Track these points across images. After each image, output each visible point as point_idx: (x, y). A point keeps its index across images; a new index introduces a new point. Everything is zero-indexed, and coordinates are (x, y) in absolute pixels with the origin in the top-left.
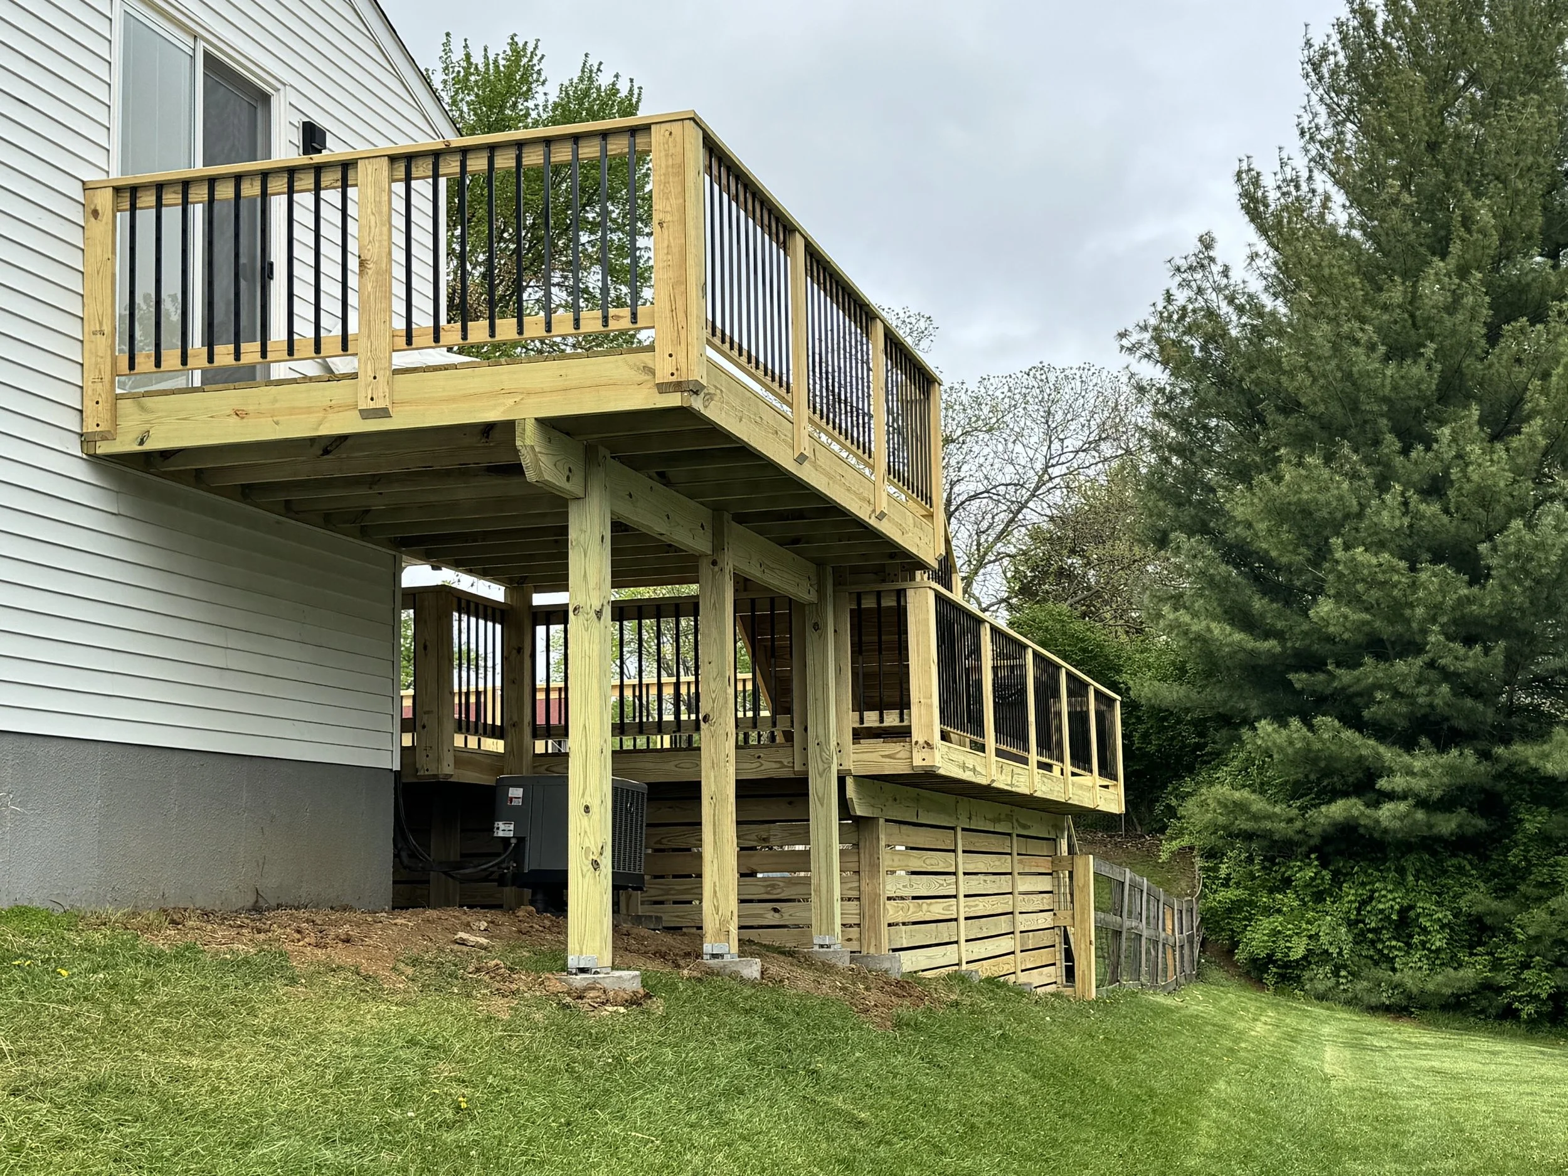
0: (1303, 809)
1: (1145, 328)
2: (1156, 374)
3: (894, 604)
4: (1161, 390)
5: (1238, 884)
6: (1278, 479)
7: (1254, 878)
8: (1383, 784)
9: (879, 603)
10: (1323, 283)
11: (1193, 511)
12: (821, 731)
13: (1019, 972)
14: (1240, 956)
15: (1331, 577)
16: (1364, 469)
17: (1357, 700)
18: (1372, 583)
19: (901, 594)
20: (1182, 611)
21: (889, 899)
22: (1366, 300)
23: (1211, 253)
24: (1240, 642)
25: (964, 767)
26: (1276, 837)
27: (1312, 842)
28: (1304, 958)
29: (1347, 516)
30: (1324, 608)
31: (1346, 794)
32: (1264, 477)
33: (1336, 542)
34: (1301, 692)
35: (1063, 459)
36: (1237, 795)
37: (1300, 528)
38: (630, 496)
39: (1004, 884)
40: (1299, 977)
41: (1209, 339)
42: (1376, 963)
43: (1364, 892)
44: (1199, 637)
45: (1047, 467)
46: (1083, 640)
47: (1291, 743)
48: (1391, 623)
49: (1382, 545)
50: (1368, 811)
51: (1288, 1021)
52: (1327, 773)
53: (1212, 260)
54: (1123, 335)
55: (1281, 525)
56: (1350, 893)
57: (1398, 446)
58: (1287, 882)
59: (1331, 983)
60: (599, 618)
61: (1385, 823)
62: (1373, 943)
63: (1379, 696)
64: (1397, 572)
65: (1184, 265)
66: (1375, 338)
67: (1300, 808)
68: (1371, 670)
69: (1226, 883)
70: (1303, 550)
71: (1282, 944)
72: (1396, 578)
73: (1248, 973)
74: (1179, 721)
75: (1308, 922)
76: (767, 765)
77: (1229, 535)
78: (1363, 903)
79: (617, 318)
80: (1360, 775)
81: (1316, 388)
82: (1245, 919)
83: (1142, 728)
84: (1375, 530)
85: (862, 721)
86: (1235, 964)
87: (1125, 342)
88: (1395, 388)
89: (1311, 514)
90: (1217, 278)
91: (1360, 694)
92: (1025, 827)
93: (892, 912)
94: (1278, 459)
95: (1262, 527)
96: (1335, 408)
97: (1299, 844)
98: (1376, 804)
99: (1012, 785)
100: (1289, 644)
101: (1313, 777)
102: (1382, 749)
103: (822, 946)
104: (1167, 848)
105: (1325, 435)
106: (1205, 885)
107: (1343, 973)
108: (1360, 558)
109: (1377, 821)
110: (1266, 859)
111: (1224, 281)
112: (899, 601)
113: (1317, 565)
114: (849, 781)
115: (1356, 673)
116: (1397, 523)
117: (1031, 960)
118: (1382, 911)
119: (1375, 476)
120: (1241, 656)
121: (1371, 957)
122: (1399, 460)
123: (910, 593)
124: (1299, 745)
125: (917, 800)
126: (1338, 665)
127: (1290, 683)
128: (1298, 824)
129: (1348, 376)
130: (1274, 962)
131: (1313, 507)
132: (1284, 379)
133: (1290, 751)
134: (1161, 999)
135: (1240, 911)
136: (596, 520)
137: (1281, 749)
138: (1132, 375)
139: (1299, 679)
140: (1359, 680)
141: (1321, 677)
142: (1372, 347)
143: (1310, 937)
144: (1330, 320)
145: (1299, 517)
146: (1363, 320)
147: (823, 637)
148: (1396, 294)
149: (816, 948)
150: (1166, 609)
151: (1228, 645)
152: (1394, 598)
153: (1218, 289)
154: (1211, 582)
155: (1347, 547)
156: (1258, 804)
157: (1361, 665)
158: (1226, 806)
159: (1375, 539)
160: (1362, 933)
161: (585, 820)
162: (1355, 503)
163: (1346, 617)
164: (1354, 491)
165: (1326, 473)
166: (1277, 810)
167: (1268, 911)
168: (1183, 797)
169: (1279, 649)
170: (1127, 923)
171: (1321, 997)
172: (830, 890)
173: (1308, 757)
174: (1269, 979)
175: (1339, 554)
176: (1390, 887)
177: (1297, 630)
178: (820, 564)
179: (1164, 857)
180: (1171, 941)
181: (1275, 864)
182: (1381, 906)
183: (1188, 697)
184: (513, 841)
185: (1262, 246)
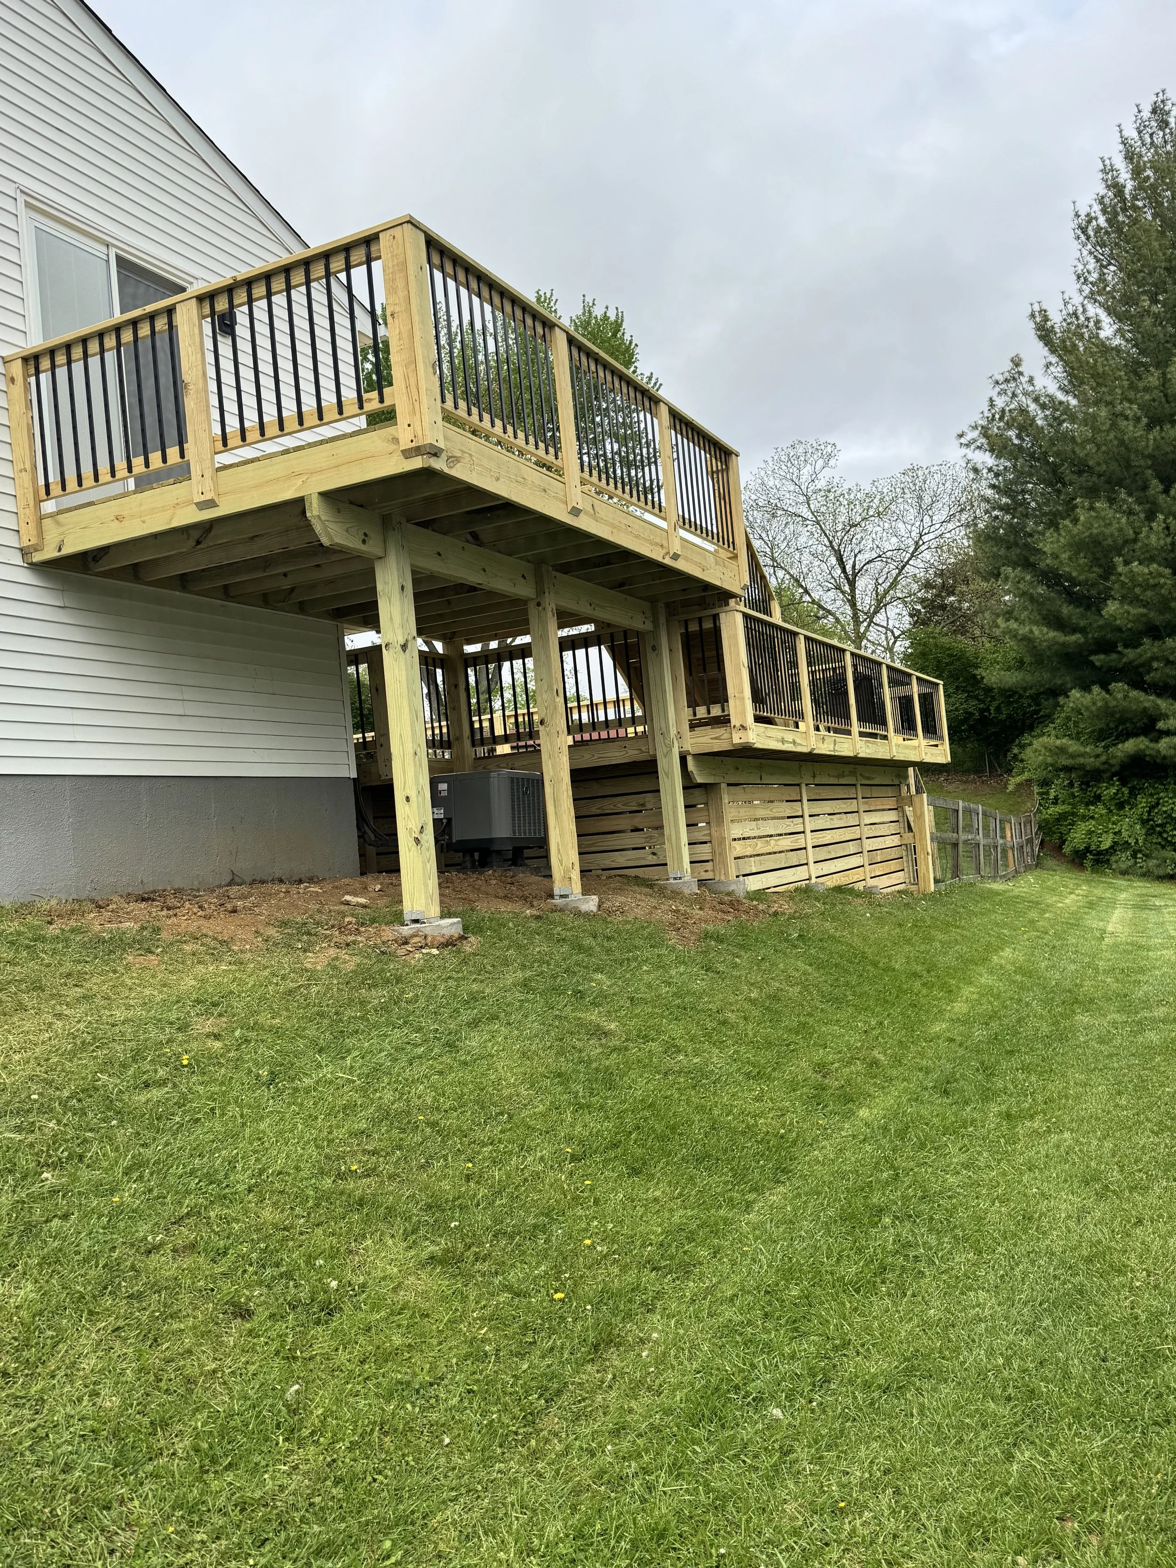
0: (1106, 747)
1: (975, 427)
2: (985, 459)
3: (712, 625)
4: (990, 470)
5: (1063, 802)
6: (1075, 521)
7: (1074, 797)
8: (1161, 725)
9: (701, 626)
10: (1099, 379)
11: (1018, 551)
12: (663, 725)
13: (868, 879)
14: (1067, 849)
15: (1116, 586)
16: (1137, 508)
17: (1141, 670)
18: (1146, 587)
19: (716, 618)
20: (1012, 621)
21: (735, 840)
22: (1132, 386)
23: (1020, 369)
24: (1054, 638)
25: (783, 741)
26: (1088, 768)
27: (1113, 770)
28: (1111, 847)
29: (1126, 542)
30: (1112, 607)
31: (1137, 735)
32: (1067, 522)
33: (1118, 560)
34: (1100, 669)
35: (932, 529)
36: (1058, 742)
37: (1093, 554)
38: (439, 554)
39: (852, 819)
40: (1108, 860)
41: (1022, 429)
42: (1163, 847)
43: (1153, 800)
44: (1025, 638)
45: (921, 536)
46: (949, 649)
47: (1094, 703)
48: (1162, 613)
49: (1152, 559)
50: (1152, 745)
51: (1096, 891)
52: (1122, 721)
53: (1021, 373)
54: (961, 436)
55: (1079, 554)
56: (1143, 802)
57: (1161, 487)
58: (1098, 798)
59: (1130, 863)
60: (404, 651)
61: (1164, 752)
62: (1160, 834)
63: (1155, 665)
64: (1164, 577)
65: (1001, 378)
66: (1139, 413)
67: (1104, 747)
68: (1148, 648)
69: (1056, 802)
70: (1095, 569)
71: (1095, 839)
72: (1162, 581)
73: (1073, 861)
74: (1021, 697)
75: (1114, 823)
76: (631, 752)
77: (1042, 565)
78: (1152, 808)
79: (370, 400)
80: (1145, 720)
81: (1100, 454)
82: (1069, 824)
83: (995, 704)
84: (1146, 547)
85: (695, 715)
86: (1064, 855)
87: (963, 440)
88: (1158, 447)
89: (1100, 543)
90: (1025, 386)
91: (1142, 665)
92: (868, 778)
93: (739, 848)
94: (1076, 506)
95: (1064, 556)
96: (1114, 466)
97: (1104, 771)
98: (1156, 740)
99: (834, 750)
100: (1090, 636)
101: (1112, 725)
102: (1159, 701)
103: (675, 879)
104: (1013, 782)
105: (1107, 486)
106: (1040, 804)
107: (1139, 855)
108: (1135, 570)
109: (1159, 751)
110: (1082, 783)
111: (1031, 388)
112: (715, 623)
113: (1106, 579)
114: (689, 759)
115: (1138, 650)
116: (1162, 542)
117: (879, 869)
118: (1165, 812)
119: (1145, 511)
120: (1056, 647)
121: (1160, 843)
122: (1161, 498)
123: (722, 616)
124: (1099, 704)
125: (760, 767)
126: (1126, 646)
127: (1092, 663)
128: (1103, 758)
129: (1122, 442)
130: (1091, 852)
131: (1101, 538)
132: (1077, 449)
133: (1094, 708)
134: (997, 886)
135: (1066, 819)
136: (395, 573)
137: (1087, 708)
138: (969, 461)
139: (1098, 659)
140: (1141, 656)
141: (1114, 656)
142: (1138, 420)
143: (1115, 833)
144: (1108, 404)
145: (1091, 545)
146: (1131, 401)
147: (659, 655)
148: (1153, 379)
149: (672, 881)
150: (1000, 621)
151: (1045, 641)
152: (1163, 596)
153: (1026, 394)
154: (1032, 599)
155: (1127, 563)
156: (1074, 746)
157: (1141, 645)
158: (1050, 750)
159: (1147, 555)
160: (1152, 828)
161: (407, 808)
162: (1131, 532)
163: (1128, 613)
164: (1130, 524)
165: (1110, 513)
166: (1088, 750)
167: (1084, 818)
168: (1022, 747)
169: (1082, 640)
170: (963, 837)
171: (1124, 873)
172: (678, 838)
173: (1107, 712)
174: (1088, 863)
175: (1120, 569)
176: (1171, 795)
177: (1095, 625)
178: (653, 601)
179: (1011, 788)
180: (1009, 844)
181: (1089, 786)
182: (1164, 809)
183: (1023, 680)
184: (445, 821)
185: (1054, 359)
